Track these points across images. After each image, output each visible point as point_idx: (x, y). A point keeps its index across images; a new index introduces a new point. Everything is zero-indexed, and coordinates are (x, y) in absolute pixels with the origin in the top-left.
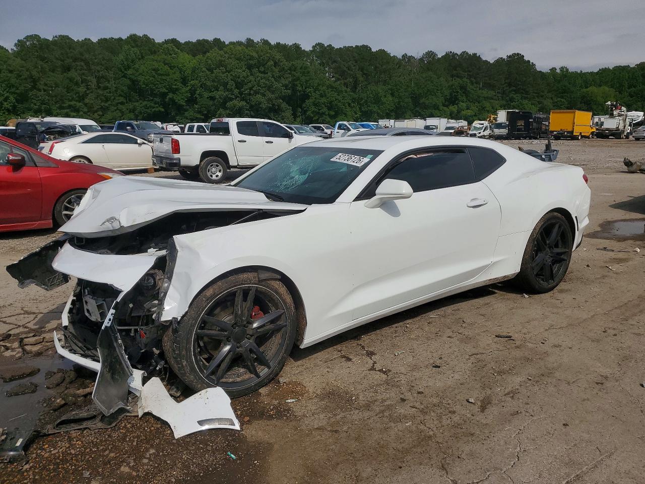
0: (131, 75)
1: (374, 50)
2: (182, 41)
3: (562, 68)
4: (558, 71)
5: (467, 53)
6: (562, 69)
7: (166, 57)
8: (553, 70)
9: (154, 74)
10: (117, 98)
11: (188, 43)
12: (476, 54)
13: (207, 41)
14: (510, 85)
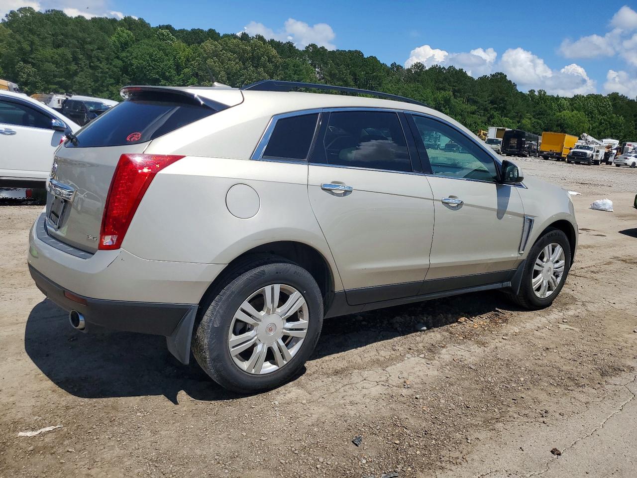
0: (125, 57)
1: (365, 56)
2: (177, 28)
3: (540, 90)
4: (536, 93)
5: (454, 69)
6: (540, 92)
7: (160, 43)
8: (532, 92)
9: (148, 59)
10: (108, 79)
11: (182, 31)
12: (462, 70)
13: (202, 31)
14: (492, 102)
